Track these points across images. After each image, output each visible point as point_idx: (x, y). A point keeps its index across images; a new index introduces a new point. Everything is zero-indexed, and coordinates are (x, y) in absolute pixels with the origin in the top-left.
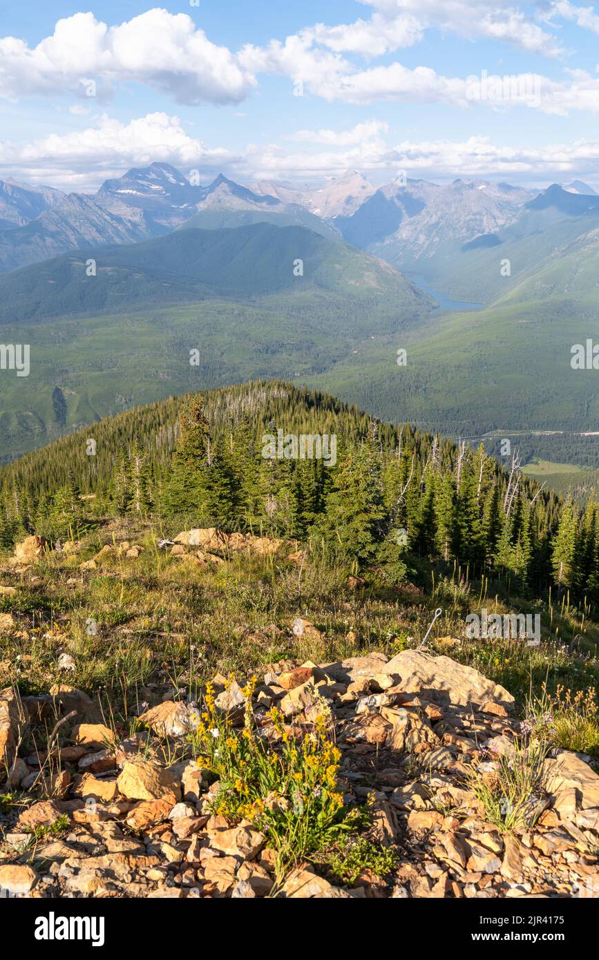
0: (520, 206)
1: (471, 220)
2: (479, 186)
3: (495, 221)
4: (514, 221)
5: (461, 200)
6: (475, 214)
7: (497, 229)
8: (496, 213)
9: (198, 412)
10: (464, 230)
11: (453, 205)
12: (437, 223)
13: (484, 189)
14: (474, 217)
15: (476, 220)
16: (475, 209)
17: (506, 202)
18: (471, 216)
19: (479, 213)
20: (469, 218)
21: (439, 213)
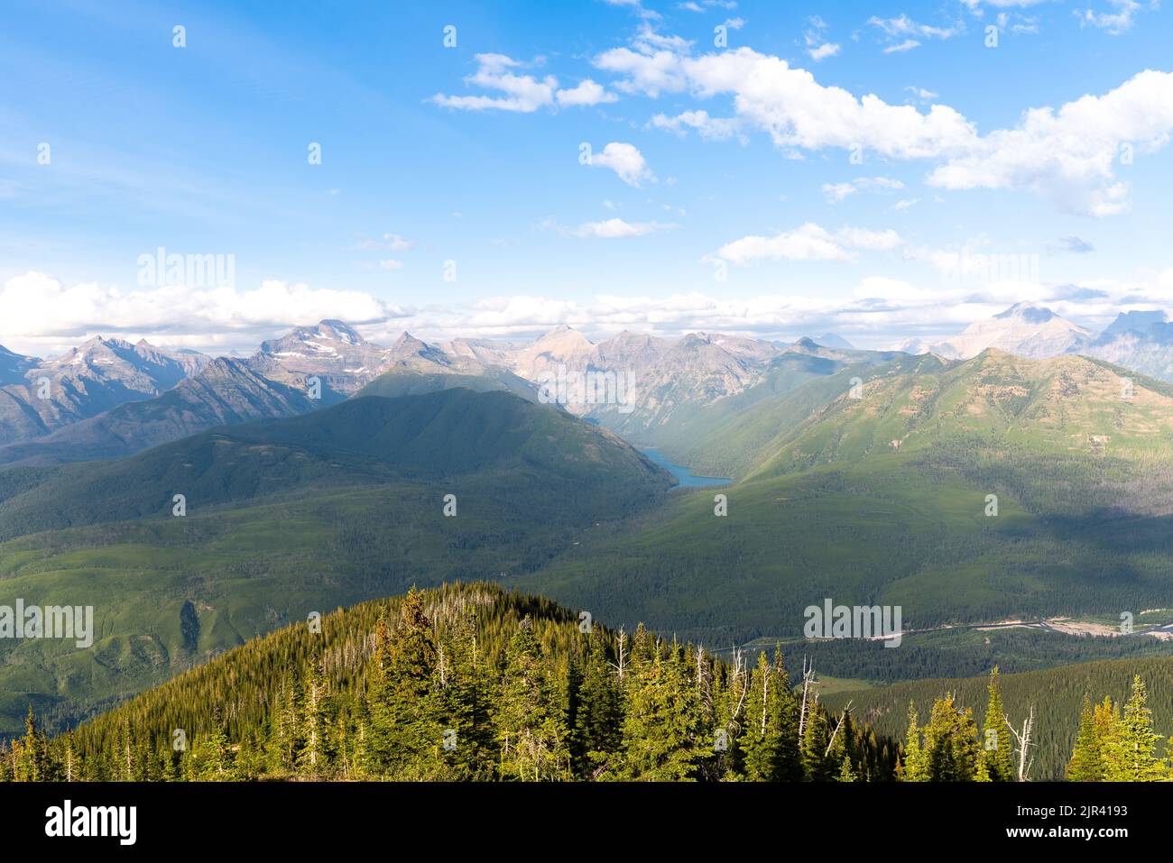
0: (766, 363)
1: (709, 379)
2: (716, 340)
3: (739, 380)
4: (761, 380)
5: (696, 358)
6: (714, 373)
7: (742, 390)
8: (739, 371)
9: (416, 611)
10: (702, 392)
11: (687, 363)
12: (670, 384)
13: (722, 344)
14: (713, 376)
15: (715, 380)
16: (713, 367)
17: (750, 359)
18: (709, 375)
19: (719, 372)
20: (707, 377)
21: (671, 373)
